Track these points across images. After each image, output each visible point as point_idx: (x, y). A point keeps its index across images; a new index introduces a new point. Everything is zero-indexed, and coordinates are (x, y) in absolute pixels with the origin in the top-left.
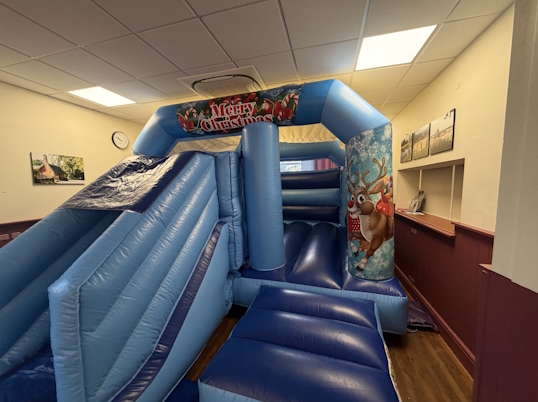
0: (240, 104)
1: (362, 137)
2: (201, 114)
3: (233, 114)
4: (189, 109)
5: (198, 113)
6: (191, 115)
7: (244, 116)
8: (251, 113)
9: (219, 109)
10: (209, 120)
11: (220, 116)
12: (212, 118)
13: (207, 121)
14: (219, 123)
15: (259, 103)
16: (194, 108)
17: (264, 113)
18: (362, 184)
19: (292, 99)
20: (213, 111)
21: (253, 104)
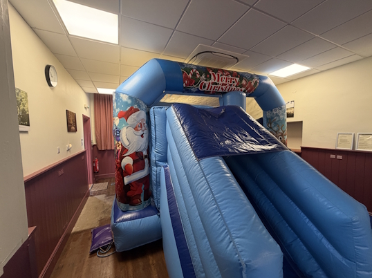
0: (230, 77)
1: (281, 108)
2: (203, 76)
3: (224, 82)
4: (192, 69)
5: (201, 75)
6: (194, 75)
7: (231, 85)
8: (235, 84)
9: (216, 76)
10: (208, 82)
11: (216, 81)
12: (211, 81)
13: (206, 82)
14: (213, 86)
15: (241, 80)
16: (197, 70)
17: (242, 86)
18: (281, 131)
19: (256, 82)
20: (212, 77)
21: (238, 79)
